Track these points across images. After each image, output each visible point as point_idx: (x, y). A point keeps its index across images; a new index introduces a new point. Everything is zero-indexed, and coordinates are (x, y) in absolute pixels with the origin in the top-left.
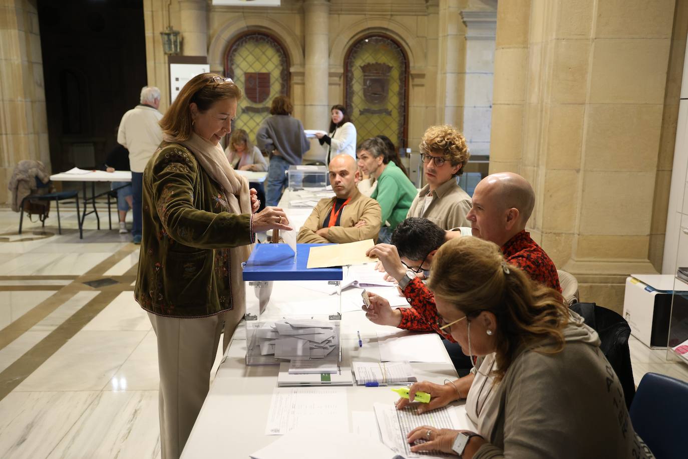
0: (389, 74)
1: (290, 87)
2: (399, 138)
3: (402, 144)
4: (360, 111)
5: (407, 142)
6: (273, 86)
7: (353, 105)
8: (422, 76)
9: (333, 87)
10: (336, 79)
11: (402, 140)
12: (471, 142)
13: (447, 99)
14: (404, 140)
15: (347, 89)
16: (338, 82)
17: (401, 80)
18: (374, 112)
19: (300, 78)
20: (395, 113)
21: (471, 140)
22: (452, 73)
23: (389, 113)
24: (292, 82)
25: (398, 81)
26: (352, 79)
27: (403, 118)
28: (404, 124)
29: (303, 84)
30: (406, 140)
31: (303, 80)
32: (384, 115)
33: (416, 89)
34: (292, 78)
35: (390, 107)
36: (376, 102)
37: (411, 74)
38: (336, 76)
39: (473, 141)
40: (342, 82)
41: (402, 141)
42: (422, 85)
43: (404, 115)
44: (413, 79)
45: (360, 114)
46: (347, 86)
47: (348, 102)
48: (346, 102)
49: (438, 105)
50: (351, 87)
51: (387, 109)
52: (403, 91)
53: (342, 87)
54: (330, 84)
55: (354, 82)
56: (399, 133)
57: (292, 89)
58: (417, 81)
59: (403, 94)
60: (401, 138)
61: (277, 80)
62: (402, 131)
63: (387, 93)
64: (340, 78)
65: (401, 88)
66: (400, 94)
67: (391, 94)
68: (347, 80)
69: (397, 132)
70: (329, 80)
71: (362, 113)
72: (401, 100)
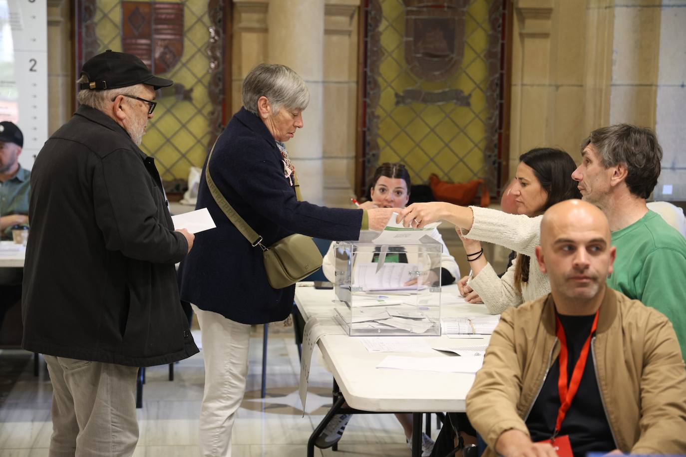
0: (465, 9)
1: (231, 37)
2: (487, 158)
3: (496, 173)
4: (397, 95)
5: (507, 166)
6: (189, 35)
7: (380, 80)
8: (544, 13)
9: (335, 38)
10: (342, 21)
11: (494, 163)
12: (673, 168)
13: (615, 68)
14: (500, 164)
15: (366, 43)
16: (346, 27)
17: (493, 23)
18: (428, 99)
19: (255, 16)
20: (478, 102)
21: (674, 163)
22: (627, 6)
23: (465, 101)
24: (237, 26)
25: (487, 26)
26: (377, 22)
27: (497, 112)
28: (500, 127)
29: (265, 30)
30: (504, 163)
31: (264, 21)
32: (451, 106)
33: (529, 42)
34: (236, 15)
35: (466, 87)
36: (437, 73)
37: (520, 11)
38: (341, 14)
39: (678, 166)
40: (354, 27)
41: (496, 165)
42: (545, 35)
43: (501, 105)
44: (522, 20)
45: (397, 103)
46: (366, 36)
47: (369, 74)
48: (365, 73)
49: (590, 82)
50: (376, 39)
51: (462, 92)
52: (499, 49)
53: (355, 38)
54: (328, 32)
55: (382, 27)
56: (488, 148)
57: (235, 42)
58: (532, 25)
59: (499, 56)
60: (493, 159)
61: (200, 20)
62: (496, 142)
63: (461, 54)
64: (352, 17)
65: (492, 40)
66: (490, 55)
67: (469, 55)
68: (366, 24)
69: (482, 145)
70: (326, 23)
71: (400, 100)
72: (491, 69)
